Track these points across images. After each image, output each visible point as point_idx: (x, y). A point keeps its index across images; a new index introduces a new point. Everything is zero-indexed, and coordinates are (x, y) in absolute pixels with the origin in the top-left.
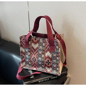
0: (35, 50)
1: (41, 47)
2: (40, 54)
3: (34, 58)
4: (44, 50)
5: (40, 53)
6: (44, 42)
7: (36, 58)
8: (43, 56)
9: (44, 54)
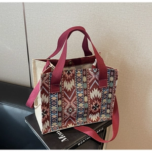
0: (69, 93)
1: (80, 85)
2: (80, 97)
3: (70, 107)
4: (86, 89)
5: (80, 95)
6: (84, 75)
7: (73, 106)
8: (86, 99)
9: (87, 95)
